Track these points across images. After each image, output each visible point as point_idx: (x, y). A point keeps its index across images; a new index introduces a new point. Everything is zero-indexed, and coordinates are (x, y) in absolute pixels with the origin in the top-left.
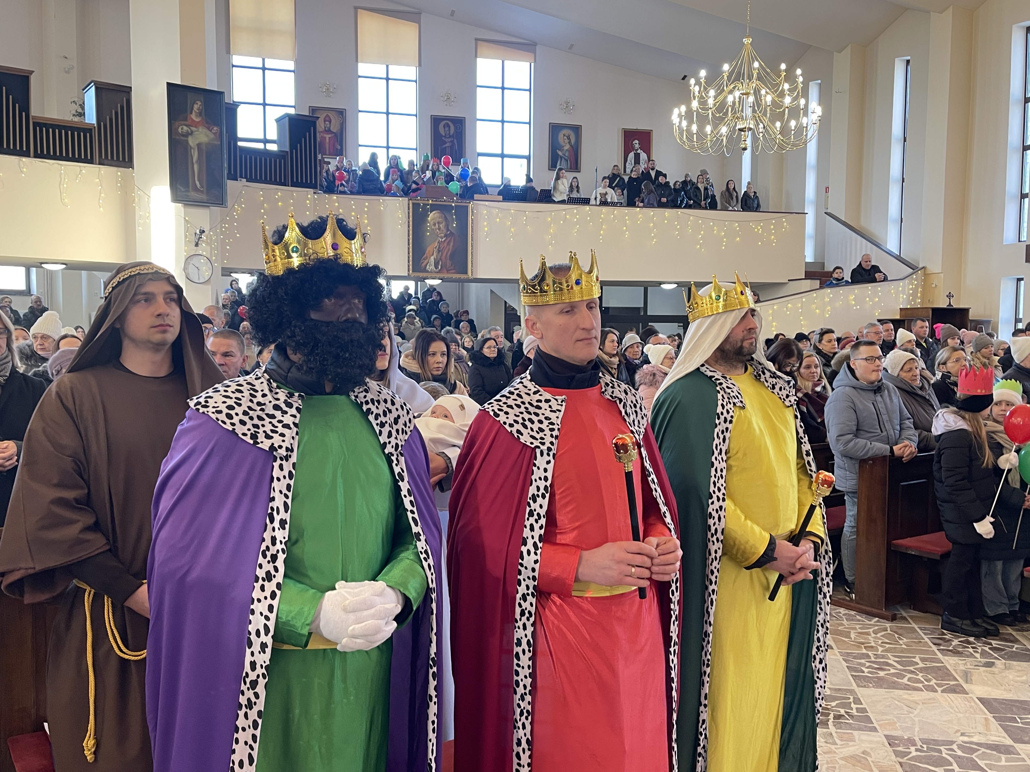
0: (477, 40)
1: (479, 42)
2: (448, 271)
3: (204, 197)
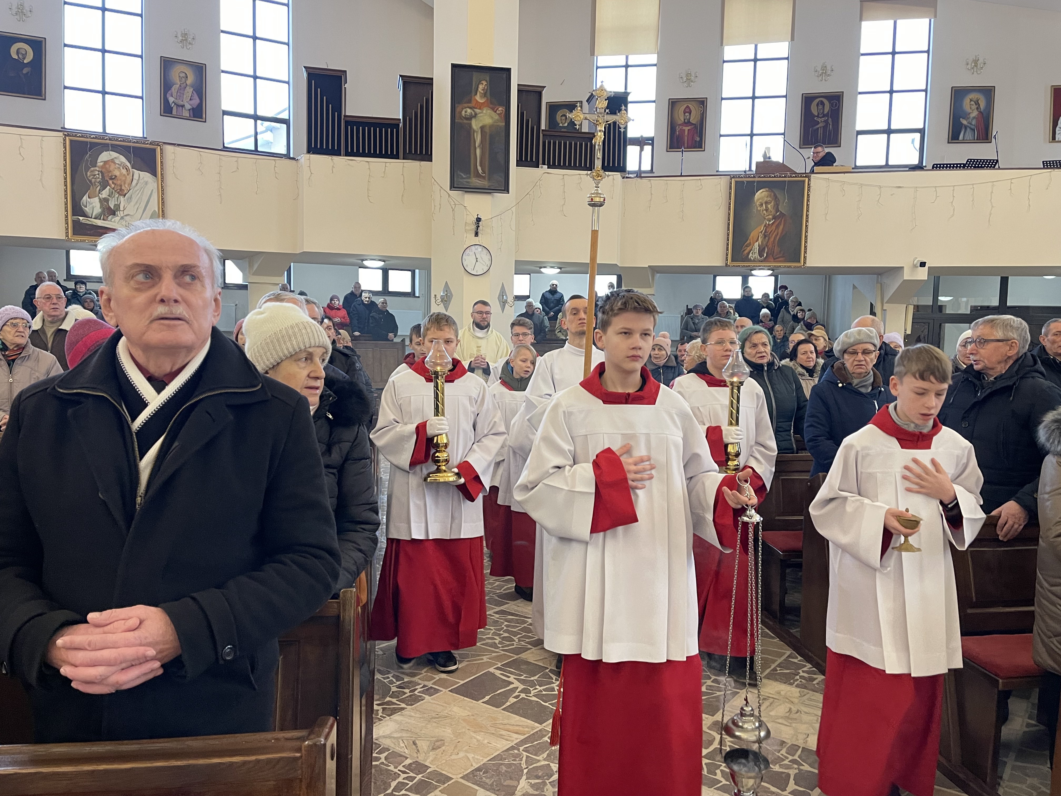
2: (775, 260)
3: (485, 183)
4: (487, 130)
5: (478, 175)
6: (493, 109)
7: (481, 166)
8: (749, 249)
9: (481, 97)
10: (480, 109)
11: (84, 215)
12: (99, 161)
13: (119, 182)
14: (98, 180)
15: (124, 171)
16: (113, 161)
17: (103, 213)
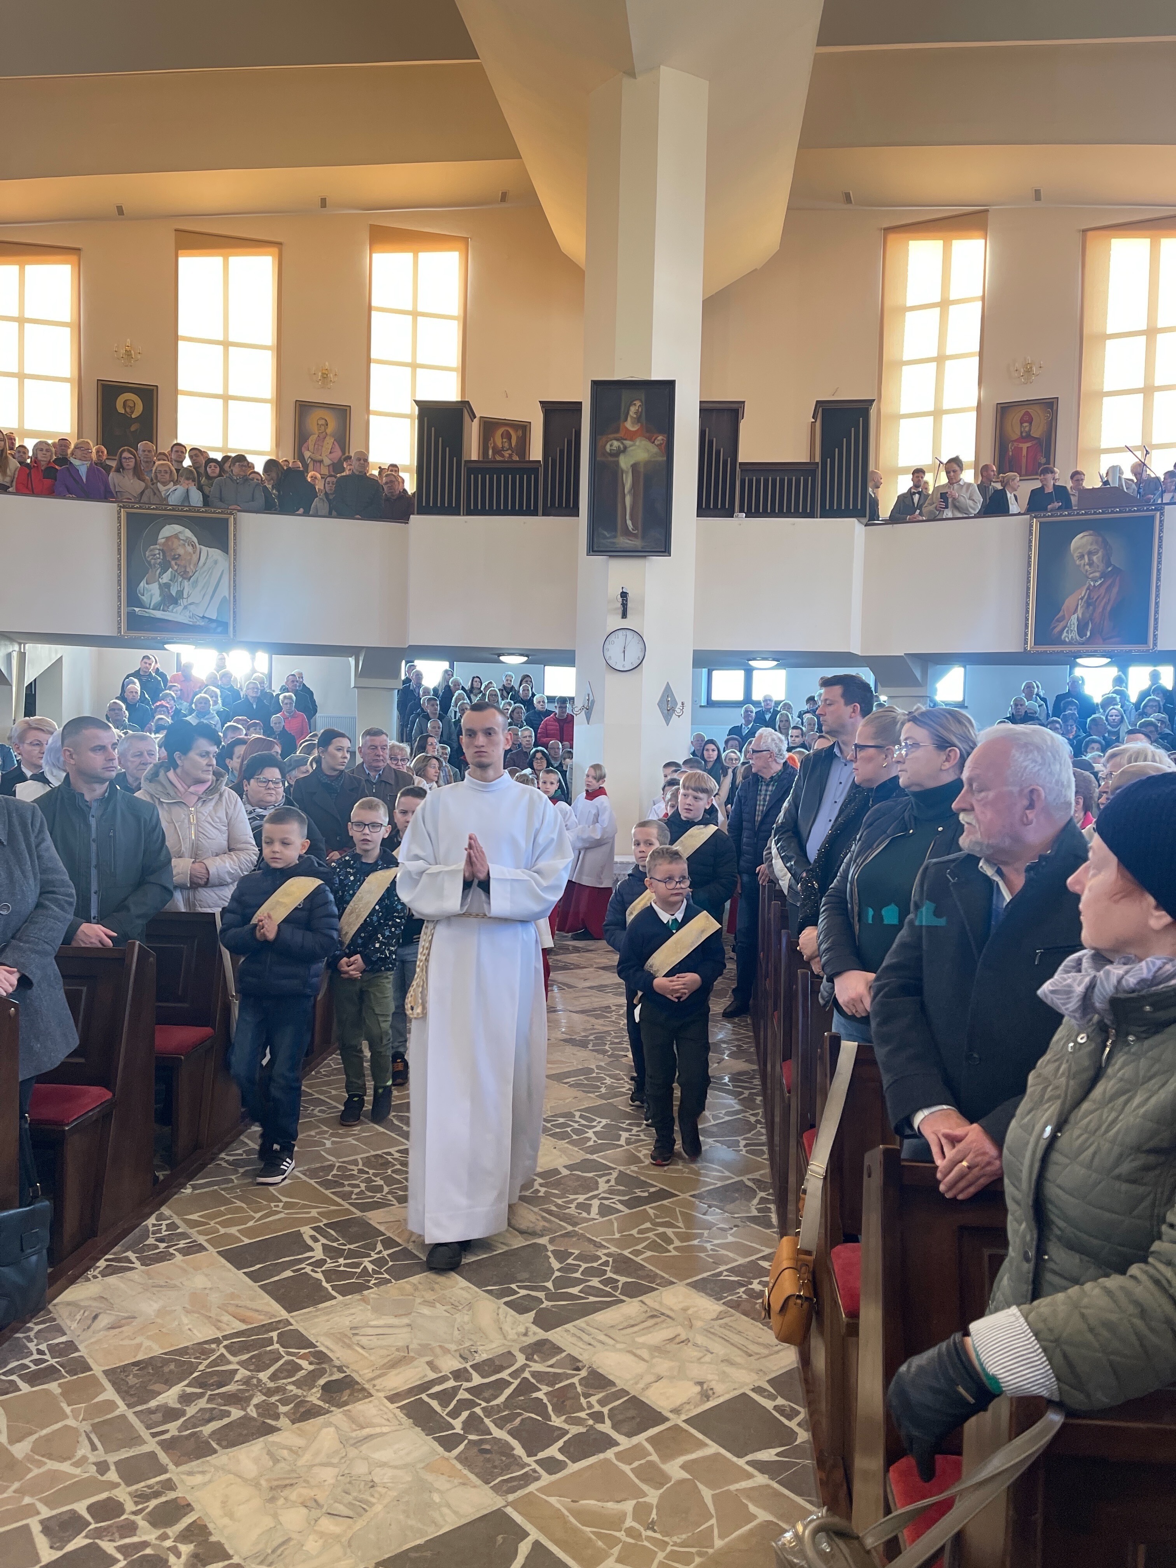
3: (637, 543)
14: (159, 561)
17: (162, 602)
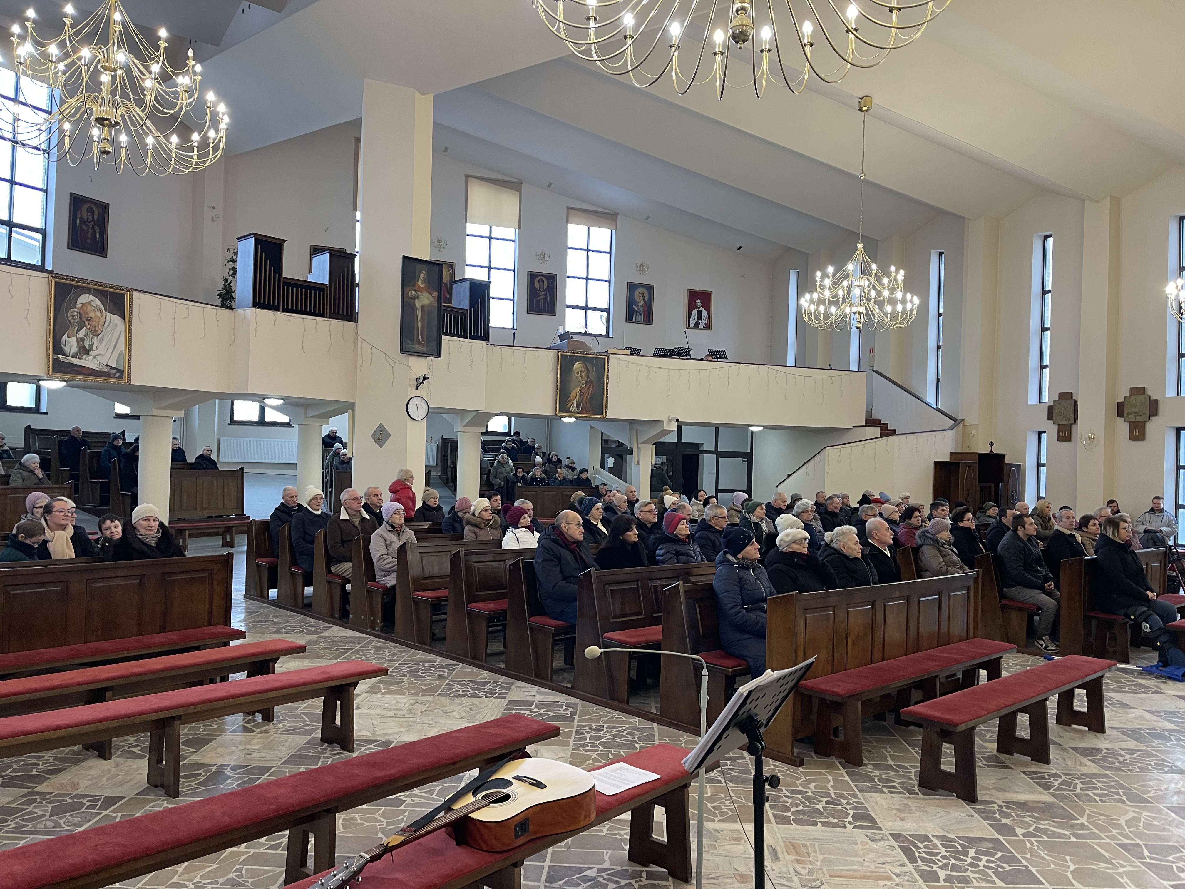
0: (568, 208)
1: (570, 211)
2: (587, 413)
3: (425, 350)
4: (426, 309)
5: (419, 343)
6: (430, 293)
7: (421, 335)
8: (570, 404)
9: (422, 283)
10: (421, 292)
11: (63, 353)
12: (78, 303)
13: (93, 324)
14: (77, 321)
15: (98, 314)
16: (89, 303)
17: (78, 352)
